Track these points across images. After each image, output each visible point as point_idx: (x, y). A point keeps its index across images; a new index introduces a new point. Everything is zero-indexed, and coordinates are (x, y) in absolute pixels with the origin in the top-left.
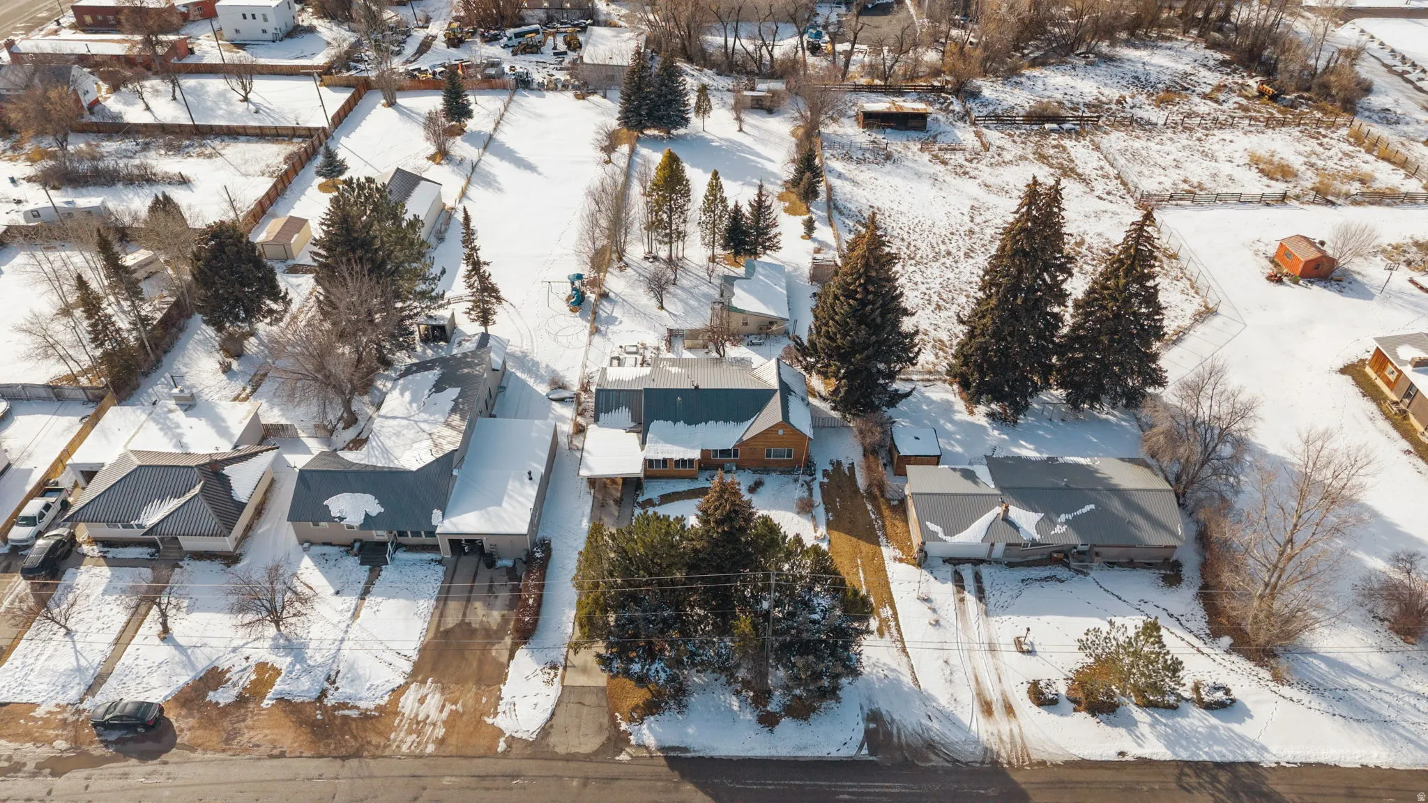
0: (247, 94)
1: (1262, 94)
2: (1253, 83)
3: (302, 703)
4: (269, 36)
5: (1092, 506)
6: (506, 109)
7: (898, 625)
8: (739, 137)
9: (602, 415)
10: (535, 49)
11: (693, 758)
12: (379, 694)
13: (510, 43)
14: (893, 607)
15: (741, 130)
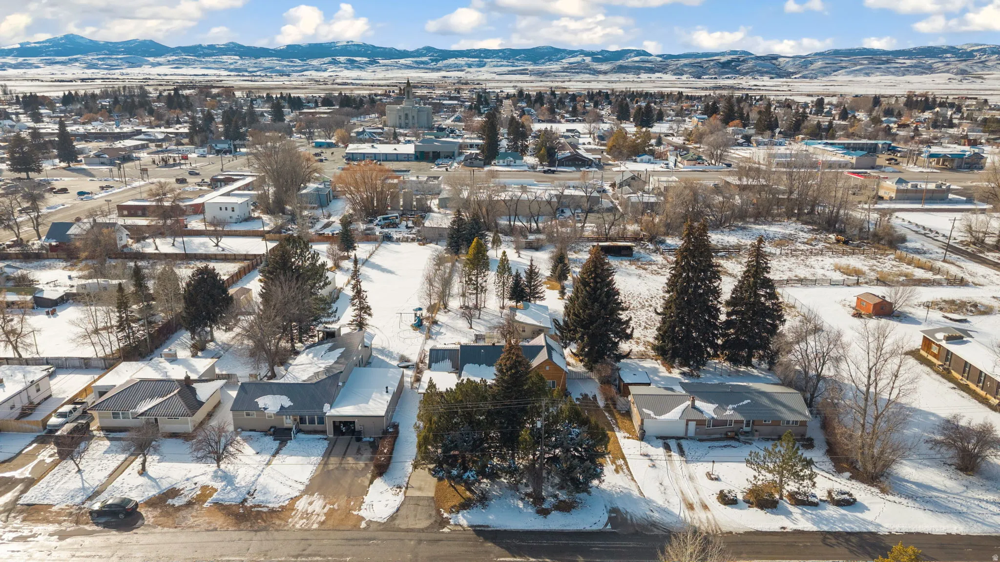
0: (218, 242)
1: (838, 241)
2: (832, 237)
3: (230, 505)
4: (233, 220)
5: (749, 401)
6: (376, 249)
7: (628, 468)
8: (519, 260)
9: (433, 364)
10: (395, 225)
11: (492, 531)
12: (282, 499)
13: (380, 223)
14: (624, 458)
15: (519, 256)
